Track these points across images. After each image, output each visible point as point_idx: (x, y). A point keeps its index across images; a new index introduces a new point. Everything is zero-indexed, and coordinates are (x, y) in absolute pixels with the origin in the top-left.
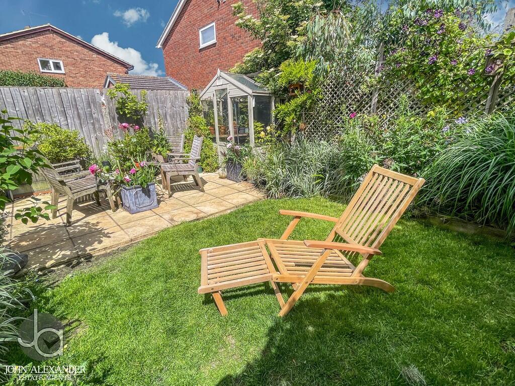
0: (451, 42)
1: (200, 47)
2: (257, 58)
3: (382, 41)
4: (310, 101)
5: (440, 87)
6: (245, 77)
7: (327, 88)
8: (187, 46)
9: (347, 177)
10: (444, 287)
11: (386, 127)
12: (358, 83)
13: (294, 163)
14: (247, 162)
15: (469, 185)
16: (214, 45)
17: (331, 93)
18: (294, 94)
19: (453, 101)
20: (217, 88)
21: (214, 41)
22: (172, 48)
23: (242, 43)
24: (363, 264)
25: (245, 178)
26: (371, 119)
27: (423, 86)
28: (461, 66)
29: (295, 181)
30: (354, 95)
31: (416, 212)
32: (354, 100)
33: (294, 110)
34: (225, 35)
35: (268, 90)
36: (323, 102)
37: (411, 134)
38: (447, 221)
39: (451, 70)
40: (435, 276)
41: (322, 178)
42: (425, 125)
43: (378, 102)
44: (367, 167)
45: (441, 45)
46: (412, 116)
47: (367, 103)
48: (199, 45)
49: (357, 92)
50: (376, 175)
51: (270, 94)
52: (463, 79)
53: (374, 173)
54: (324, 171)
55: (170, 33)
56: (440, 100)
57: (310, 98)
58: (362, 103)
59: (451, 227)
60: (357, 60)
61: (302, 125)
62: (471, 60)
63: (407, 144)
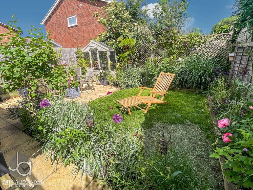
0: (175, 36)
1: (68, 26)
2: (107, 35)
3: (155, 33)
4: (132, 53)
5: (174, 49)
6: (102, 43)
7: (137, 48)
8: (60, 25)
9: (149, 79)
10: (181, 102)
11: (159, 62)
12: (148, 47)
13: (129, 76)
14: (108, 77)
15: (184, 77)
16: (76, 26)
17: (139, 50)
18: (125, 50)
19: (177, 53)
20: (91, 47)
21: (76, 24)
22: (51, 25)
23: (92, 26)
24: (163, 98)
25: (108, 84)
26: (154, 59)
27: (169, 48)
28: (178, 43)
29: (131, 82)
30: (147, 51)
31: (171, 88)
32: (147, 53)
33: (126, 57)
34: (82, 22)
35: (113, 48)
36: (137, 54)
37: (167, 64)
38: (179, 89)
39: (176, 44)
40: (179, 100)
41: (139, 80)
42: (171, 60)
43: (156, 53)
44: (155, 75)
45: (173, 37)
46: (167, 58)
47: (152, 54)
48: (68, 25)
49: (148, 50)
50: (162, 75)
51: (115, 50)
52: (179, 47)
53: (161, 74)
54: (140, 78)
55: (49, 18)
56: (174, 53)
57: (132, 52)
58: (150, 54)
59: (180, 91)
60: (149, 40)
61: (130, 62)
62: (181, 42)
63: (166, 67)
